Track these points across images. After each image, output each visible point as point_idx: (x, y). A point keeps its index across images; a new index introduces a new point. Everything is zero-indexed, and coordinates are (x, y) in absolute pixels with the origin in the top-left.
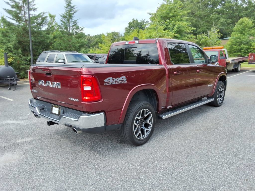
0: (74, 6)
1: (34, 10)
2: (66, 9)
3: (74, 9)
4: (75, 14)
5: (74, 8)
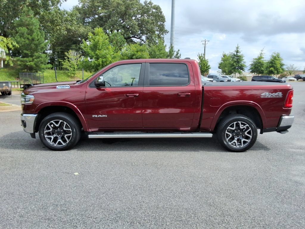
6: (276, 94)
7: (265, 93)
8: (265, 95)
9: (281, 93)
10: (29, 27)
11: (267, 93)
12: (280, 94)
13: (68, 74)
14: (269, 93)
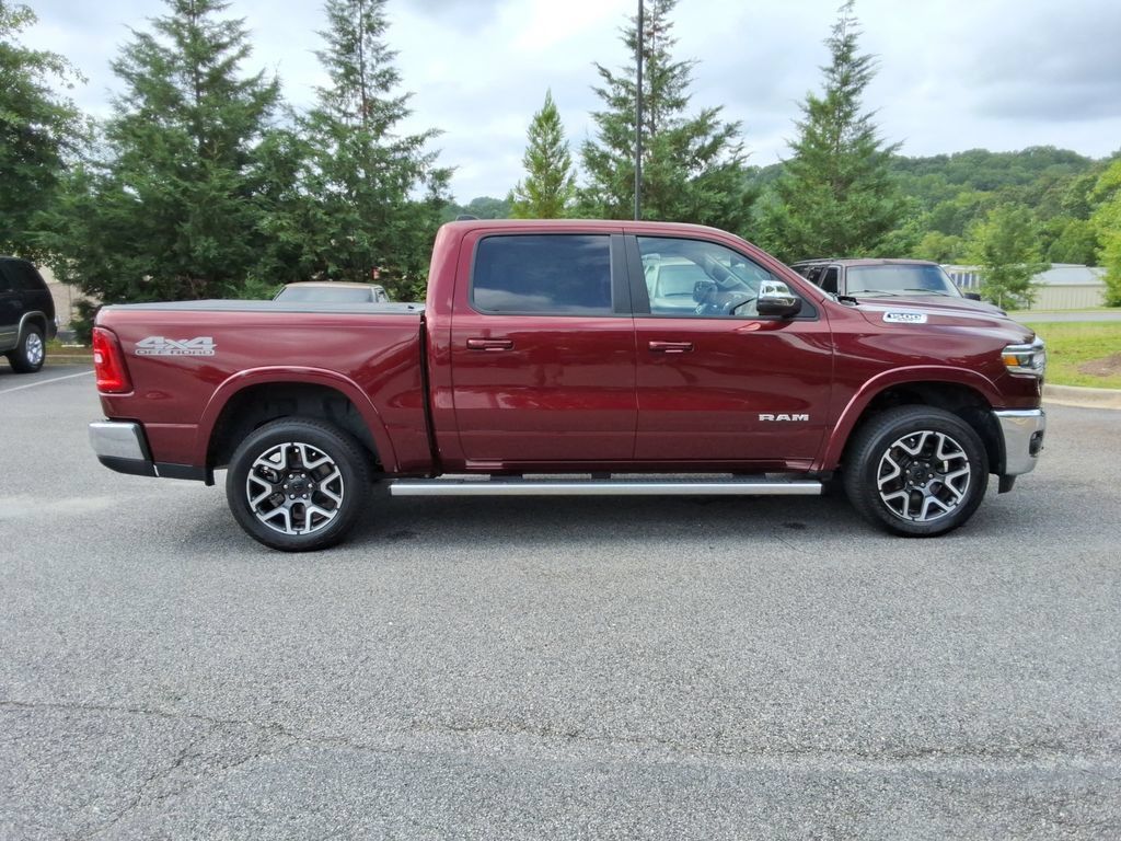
0: (864, 60)
1: (679, 104)
2: (831, 75)
3: (863, 70)
4: (865, 90)
5: (864, 66)
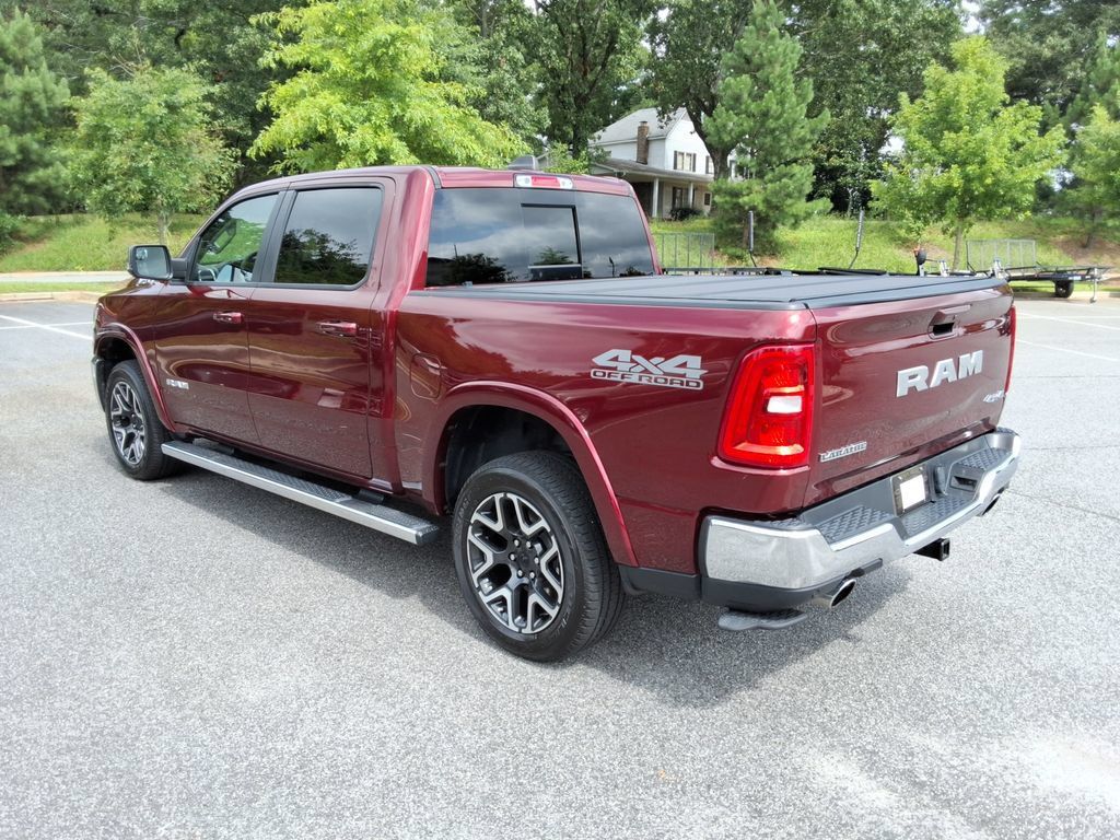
6: (671, 365)
7: (613, 353)
8: (613, 364)
9: (695, 361)
10: (758, 74)
11: (625, 355)
12: (690, 370)
13: (898, 231)
14: (635, 357)
